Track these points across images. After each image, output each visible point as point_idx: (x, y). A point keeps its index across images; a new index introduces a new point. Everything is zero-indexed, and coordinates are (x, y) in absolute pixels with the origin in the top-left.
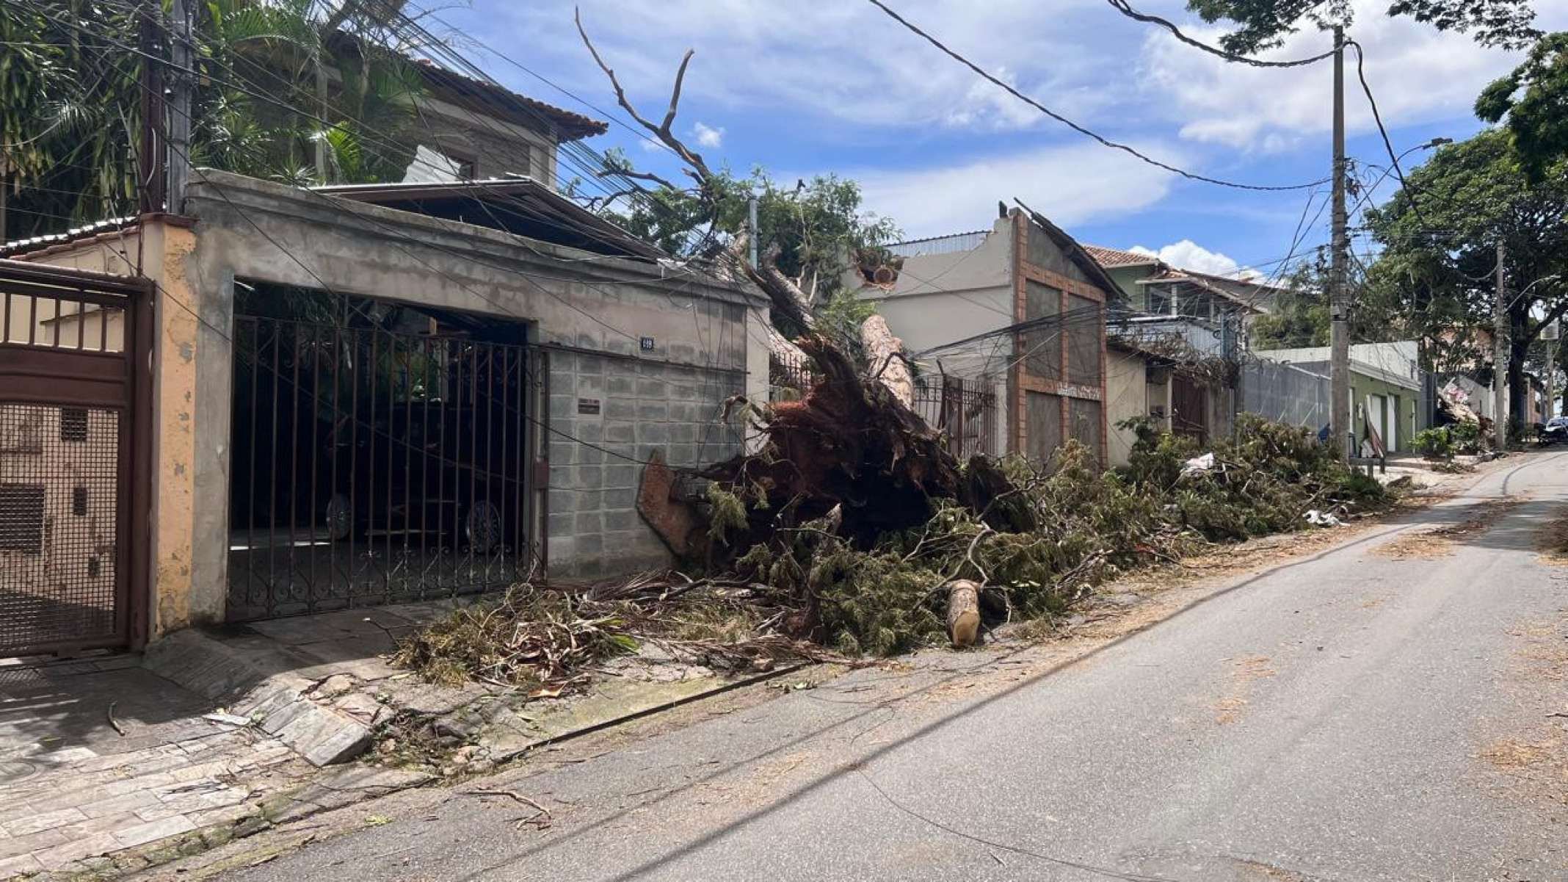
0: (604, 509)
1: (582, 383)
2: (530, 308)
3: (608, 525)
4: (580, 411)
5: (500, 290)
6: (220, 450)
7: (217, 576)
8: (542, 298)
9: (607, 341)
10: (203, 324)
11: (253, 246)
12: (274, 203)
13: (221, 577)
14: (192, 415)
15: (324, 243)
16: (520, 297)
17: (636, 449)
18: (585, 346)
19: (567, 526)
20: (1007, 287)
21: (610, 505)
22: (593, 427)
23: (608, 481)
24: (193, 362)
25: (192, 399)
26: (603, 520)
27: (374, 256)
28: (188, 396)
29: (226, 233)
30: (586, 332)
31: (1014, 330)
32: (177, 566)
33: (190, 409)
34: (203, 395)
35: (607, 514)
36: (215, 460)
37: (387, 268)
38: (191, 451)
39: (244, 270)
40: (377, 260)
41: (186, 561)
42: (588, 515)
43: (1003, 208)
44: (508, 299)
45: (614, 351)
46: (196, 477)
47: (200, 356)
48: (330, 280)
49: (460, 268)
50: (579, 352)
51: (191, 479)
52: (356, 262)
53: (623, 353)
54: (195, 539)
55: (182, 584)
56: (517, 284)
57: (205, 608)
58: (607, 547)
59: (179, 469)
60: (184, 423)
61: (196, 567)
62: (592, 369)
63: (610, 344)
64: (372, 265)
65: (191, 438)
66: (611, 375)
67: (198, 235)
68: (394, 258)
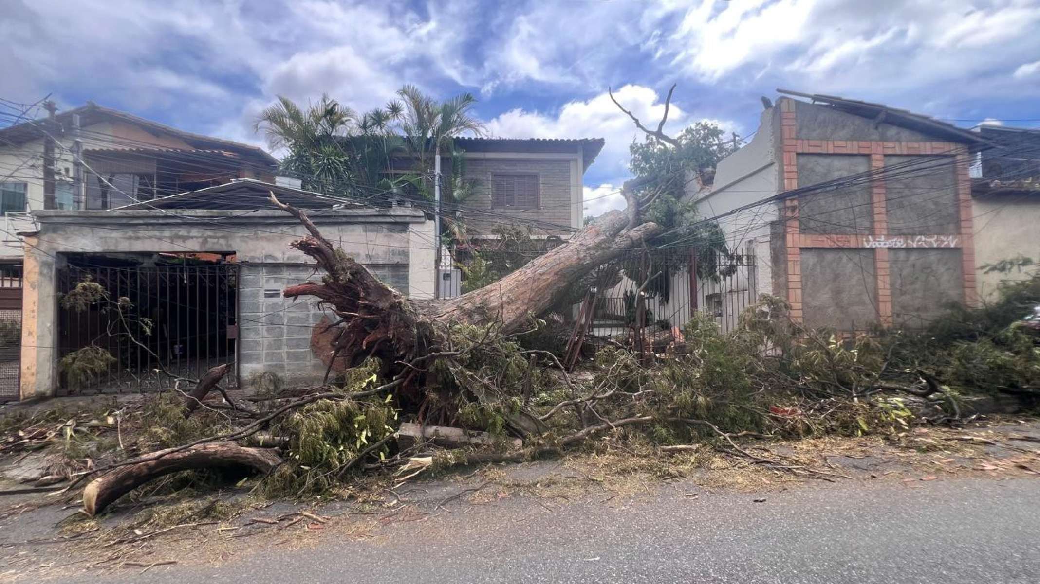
0: (285, 349)
1: (267, 281)
2: (230, 245)
3: (288, 358)
4: (265, 297)
5: (209, 239)
6: (49, 325)
7: (47, 376)
8: (238, 240)
9: (286, 256)
10: (41, 274)
11: (67, 239)
12: (70, 219)
13: (49, 378)
14: (36, 311)
15: (103, 232)
16: (222, 241)
17: (311, 315)
18: (269, 261)
19: (257, 359)
20: (772, 164)
21: (289, 347)
22: (276, 304)
23: (288, 333)
24: (37, 290)
25: (37, 304)
26: (285, 356)
27: (130, 233)
28: (34, 303)
29: (54, 235)
30: (270, 253)
31: (780, 198)
32: (30, 372)
33: (35, 308)
34: (41, 302)
35: (287, 352)
36: (46, 330)
37: (138, 238)
38: (36, 325)
39: (62, 249)
40: (133, 235)
41: (33, 370)
42: (273, 353)
43: (766, 102)
44: (214, 243)
45: (293, 262)
46: (38, 337)
47: (40, 286)
48: (106, 248)
49: (183, 233)
50: (264, 265)
51: (36, 337)
52: (121, 238)
53: (299, 262)
54: (37, 361)
55: (33, 379)
56: (220, 234)
57: (42, 389)
58: (288, 370)
59: (30, 333)
60: (32, 314)
61: (38, 373)
62: (275, 273)
63: (288, 259)
64: (130, 238)
65: (36, 320)
66: (290, 274)
67: (39, 239)
68: (141, 234)
